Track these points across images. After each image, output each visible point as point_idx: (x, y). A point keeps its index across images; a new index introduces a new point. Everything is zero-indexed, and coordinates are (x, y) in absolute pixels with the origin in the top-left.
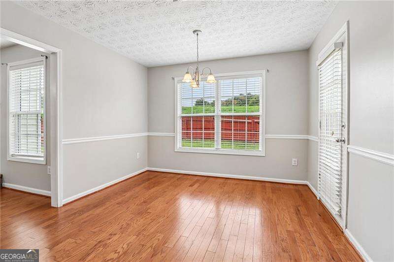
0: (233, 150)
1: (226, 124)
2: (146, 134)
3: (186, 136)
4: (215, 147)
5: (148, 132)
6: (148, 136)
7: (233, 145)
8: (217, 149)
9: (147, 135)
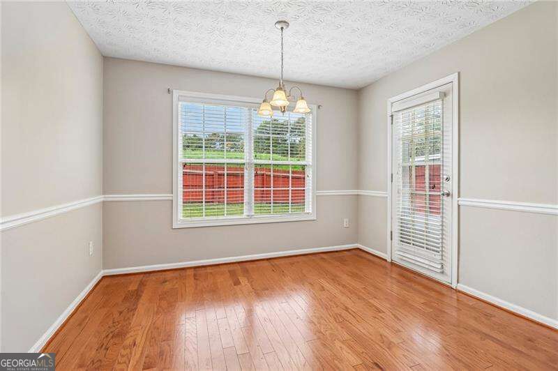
0: (273, 215)
1: (262, 178)
2: (100, 198)
3: (191, 199)
4: (245, 214)
5: (104, 193)
6: (104, 202)
7: (272, 208)
8: (250, 217)
9: (102, 199)
